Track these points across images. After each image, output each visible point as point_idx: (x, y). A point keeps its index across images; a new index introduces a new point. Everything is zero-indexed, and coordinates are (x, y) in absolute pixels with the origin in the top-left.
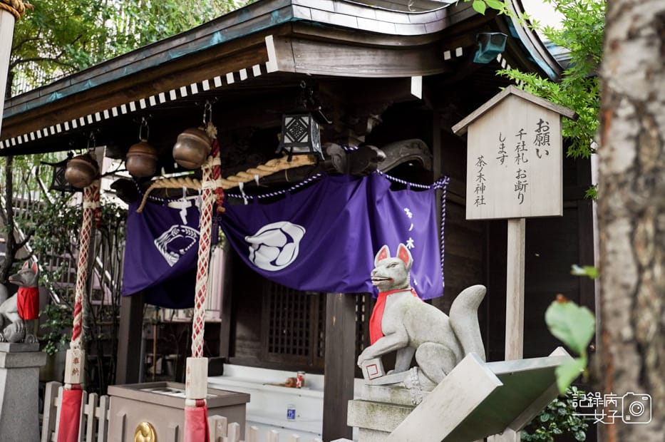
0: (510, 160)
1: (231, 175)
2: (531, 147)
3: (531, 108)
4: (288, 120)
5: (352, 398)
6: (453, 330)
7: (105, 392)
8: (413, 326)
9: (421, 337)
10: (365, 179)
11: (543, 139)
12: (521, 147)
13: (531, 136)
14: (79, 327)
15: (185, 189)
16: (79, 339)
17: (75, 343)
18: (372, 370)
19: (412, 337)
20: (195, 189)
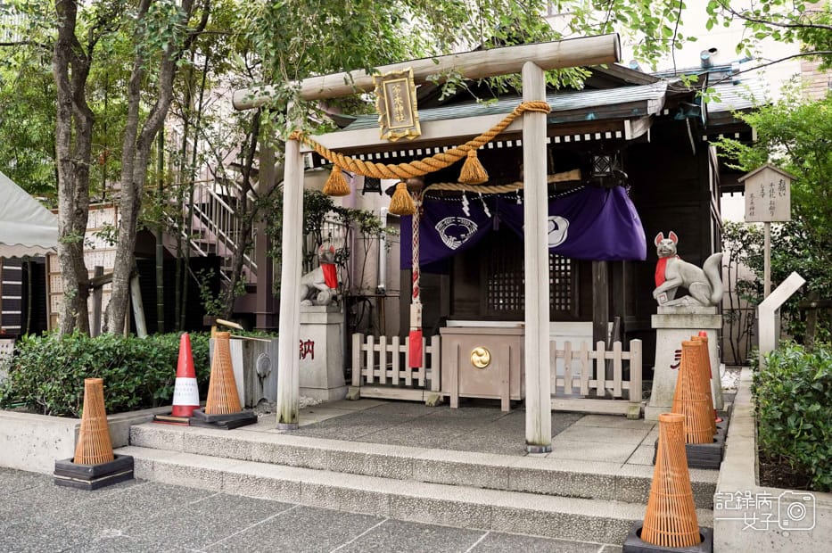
0: (767, 197)
1: (509, 183)
2: (777, 192)
3: (776, 174)
4: (596, 158)
5: (656, 313)
6: (707, 276)
7: (438, 333)
8: (685, 274)
9: (690, 280)
10: (611, 190)
11: (782, 188)
12: (772, 191)
13: (776, 186)
14: (417, 289)
15: (464, 191)
16: (418, 297)
17: (416, 300)
18: (663, 298)
19: (685, 279)
20: (475, 191)
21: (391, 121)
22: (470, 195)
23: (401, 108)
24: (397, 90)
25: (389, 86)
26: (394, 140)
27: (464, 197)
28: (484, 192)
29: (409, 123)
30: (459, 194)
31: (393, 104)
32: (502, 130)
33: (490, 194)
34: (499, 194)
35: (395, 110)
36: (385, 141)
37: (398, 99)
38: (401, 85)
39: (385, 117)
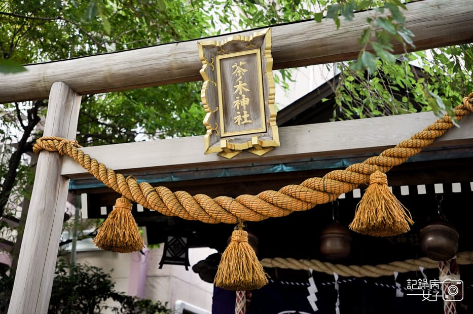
20: (329, 272)
21: (226, 122)
22: (320, 278)
23: (246, 101)
24: (240, 71)
25: (227, 64)
26: (229, 156)
27: (311, 280)
28: (343, 274)
29: (260, 126)
30: (303, 276)
31: (231, 94)
32: (436, 138)
33: (352, 277)
34: (367, 278)
35: (235, 104)
36: (213, 158)
37: (240, 87)
38: (248, 61)
39: (215, 115)
